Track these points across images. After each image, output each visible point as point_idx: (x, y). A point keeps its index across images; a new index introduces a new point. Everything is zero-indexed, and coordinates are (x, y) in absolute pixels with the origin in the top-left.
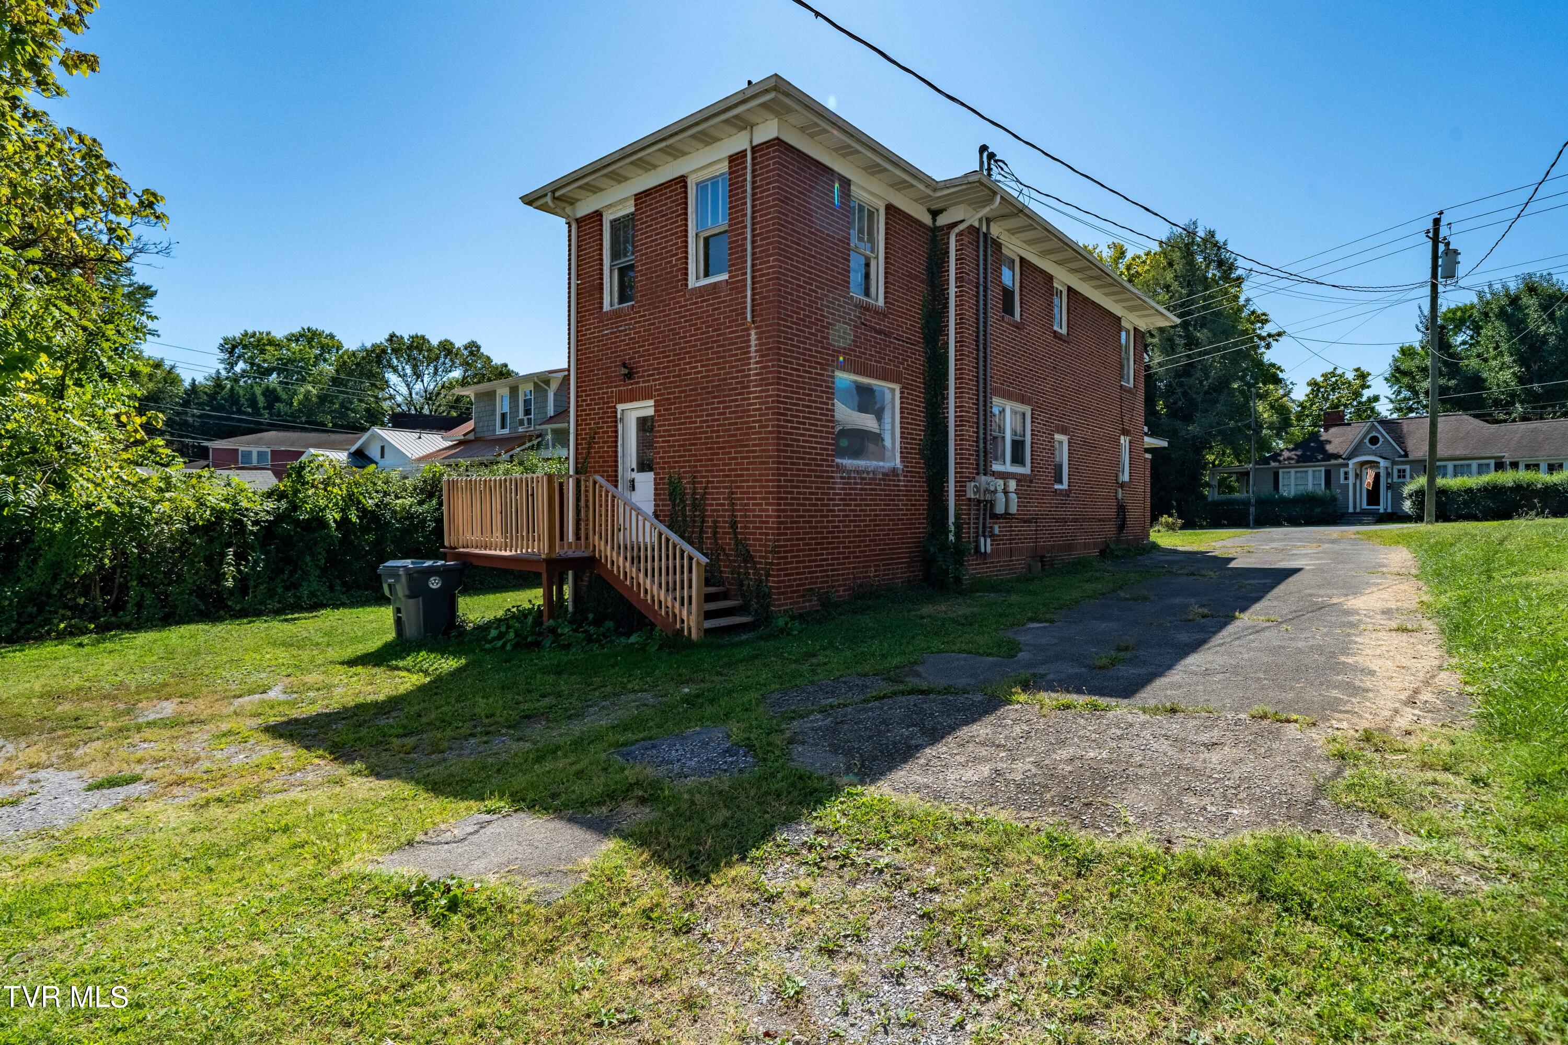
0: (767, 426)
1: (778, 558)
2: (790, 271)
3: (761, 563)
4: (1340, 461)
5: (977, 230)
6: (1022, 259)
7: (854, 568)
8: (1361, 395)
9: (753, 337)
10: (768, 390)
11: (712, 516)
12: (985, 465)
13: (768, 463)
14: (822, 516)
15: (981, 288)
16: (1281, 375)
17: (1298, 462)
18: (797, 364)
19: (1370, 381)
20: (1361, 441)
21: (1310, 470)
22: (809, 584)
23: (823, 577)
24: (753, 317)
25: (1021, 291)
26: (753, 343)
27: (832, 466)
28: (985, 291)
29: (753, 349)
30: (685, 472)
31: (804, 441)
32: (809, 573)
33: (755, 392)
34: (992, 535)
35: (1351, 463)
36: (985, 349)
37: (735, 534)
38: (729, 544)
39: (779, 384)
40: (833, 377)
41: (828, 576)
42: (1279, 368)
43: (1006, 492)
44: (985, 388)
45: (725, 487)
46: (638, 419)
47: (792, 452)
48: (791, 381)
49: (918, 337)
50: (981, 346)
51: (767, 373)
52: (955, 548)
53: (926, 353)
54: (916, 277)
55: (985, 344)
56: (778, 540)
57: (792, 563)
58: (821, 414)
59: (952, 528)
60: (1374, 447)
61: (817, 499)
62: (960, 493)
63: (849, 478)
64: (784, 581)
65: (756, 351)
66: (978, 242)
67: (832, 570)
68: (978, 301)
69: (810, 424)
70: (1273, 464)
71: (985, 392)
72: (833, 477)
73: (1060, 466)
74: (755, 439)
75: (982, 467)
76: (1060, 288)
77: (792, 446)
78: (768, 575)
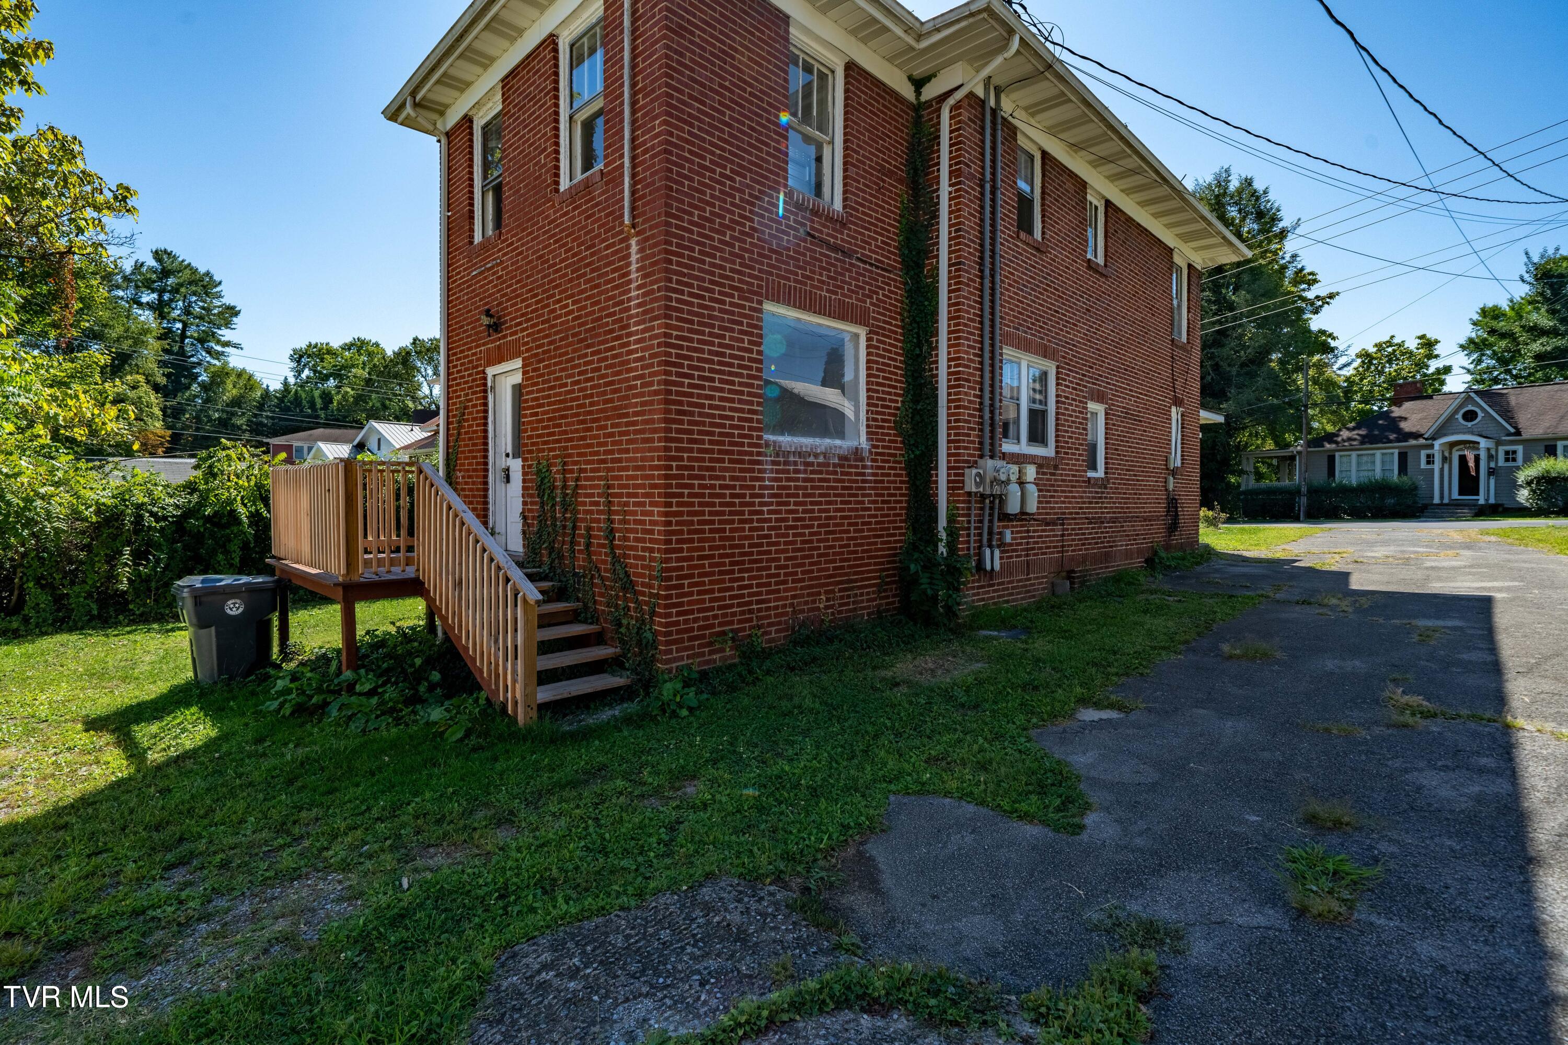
0: (651, 384)
1: (668, 588)
2: (687, 141)
3: (643, 594)
4: (1422, 441)
5: (982, 103)
6: (1045, 154)
7: (794, 597)
8: (1427, 367)
9: (634, 248)
10: (652, 328)
11: (584, 520)
12: (992, 444)
13: (651, 440)
14: (741, 521)
15: (988, 187)
16: (1333, 344)
17: (1362, 443)
18: (700, 288)
19: (1439, 349)
20: (1451, 418)
21: (1378, 453)
22: (720, 624)
23: (743, 613)
24: (634, 217)
25: (1043, 199)
26: (634, 258)
27: (758, 446)
28: (993, 192)
29: (634, 267)
30: (555, 457)
31: (711, 407)
32: (720, 608)
33: (637, 333)
34: (1001, 545)
35: (1437, 444)
36: (993, 276)
37: (613, 547)
38: (605, 562)
39: (669, 317)
40: (760, 311)
41: (751, 611)
42: (1330, 335)
43: (1021, 483)
44: (992, 332)
45: (600, 478)
46: (514, 387)
47: (690, 423)
48: (690, 313)
49: (893, 261)
50: (987, 272)
51: (652, 301)
52: (947, 566)
53: (905, 284)
54: (890, 174)
55: (993, 270)
56: (668, 560)
57: (691, 594)
58: (740, 366)
59: (943, 535)
60: (1469, 424)
61: (733, 496)
62: (955, 485)
63: (786, 463)
64: (677, 623)
65: (638, 270)
66: (983, 120)
67: (758, 602)
68: (982, 207)
69: (721, 381)
70: (1328, 446)
71: (992, 339)
72: (759, 462)
73: (1093, 448)
74: (636, 405)
75: (987, 447)
76: (1095, 202)
77: (692, 414)
78: (653, 613)
